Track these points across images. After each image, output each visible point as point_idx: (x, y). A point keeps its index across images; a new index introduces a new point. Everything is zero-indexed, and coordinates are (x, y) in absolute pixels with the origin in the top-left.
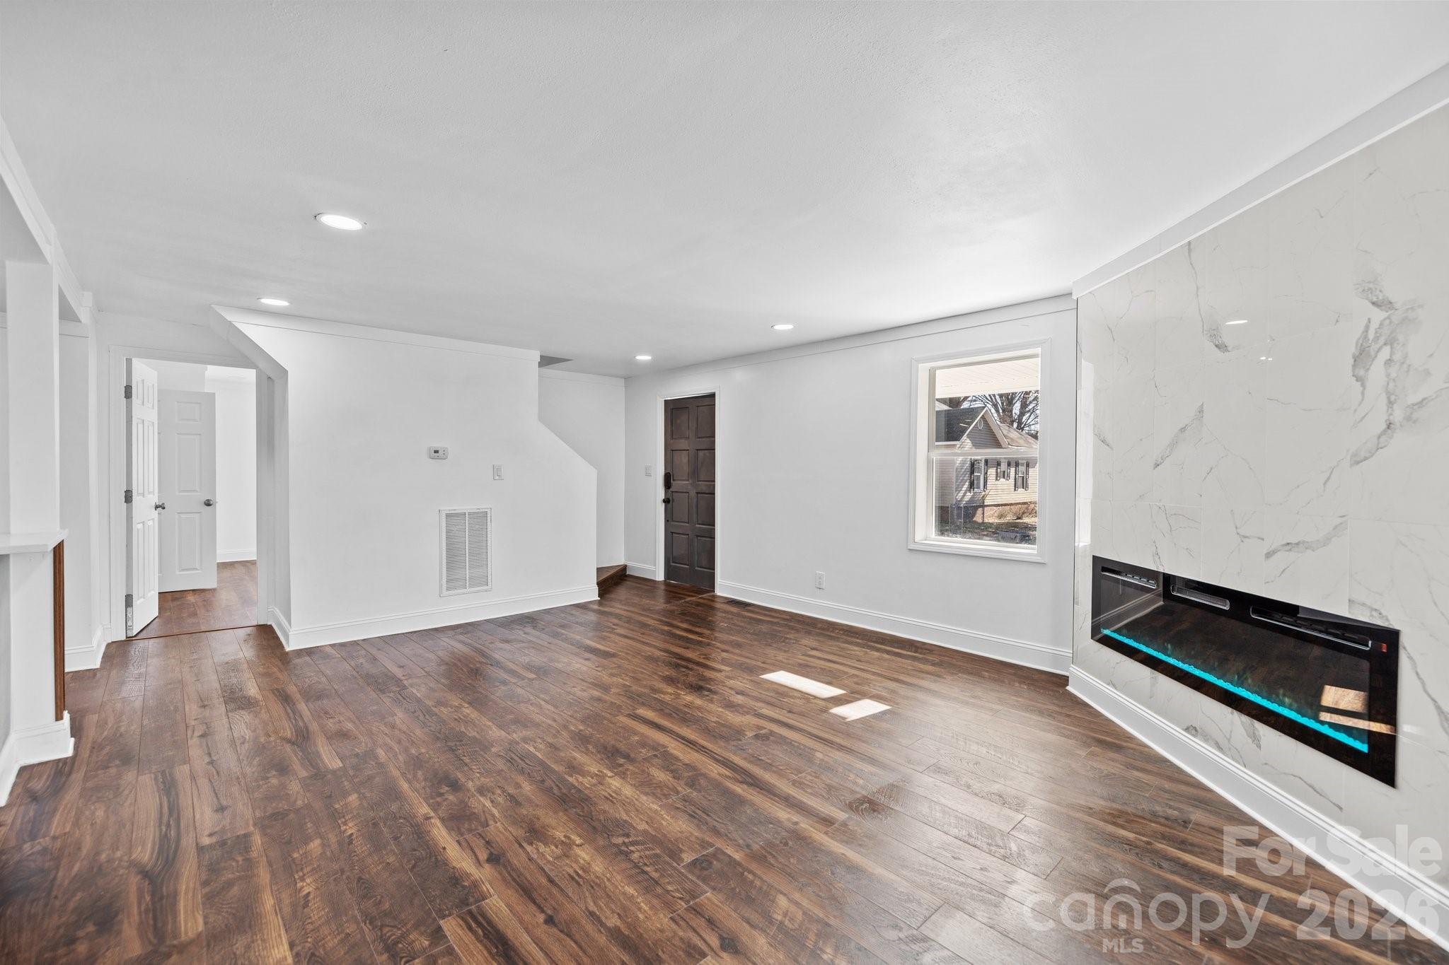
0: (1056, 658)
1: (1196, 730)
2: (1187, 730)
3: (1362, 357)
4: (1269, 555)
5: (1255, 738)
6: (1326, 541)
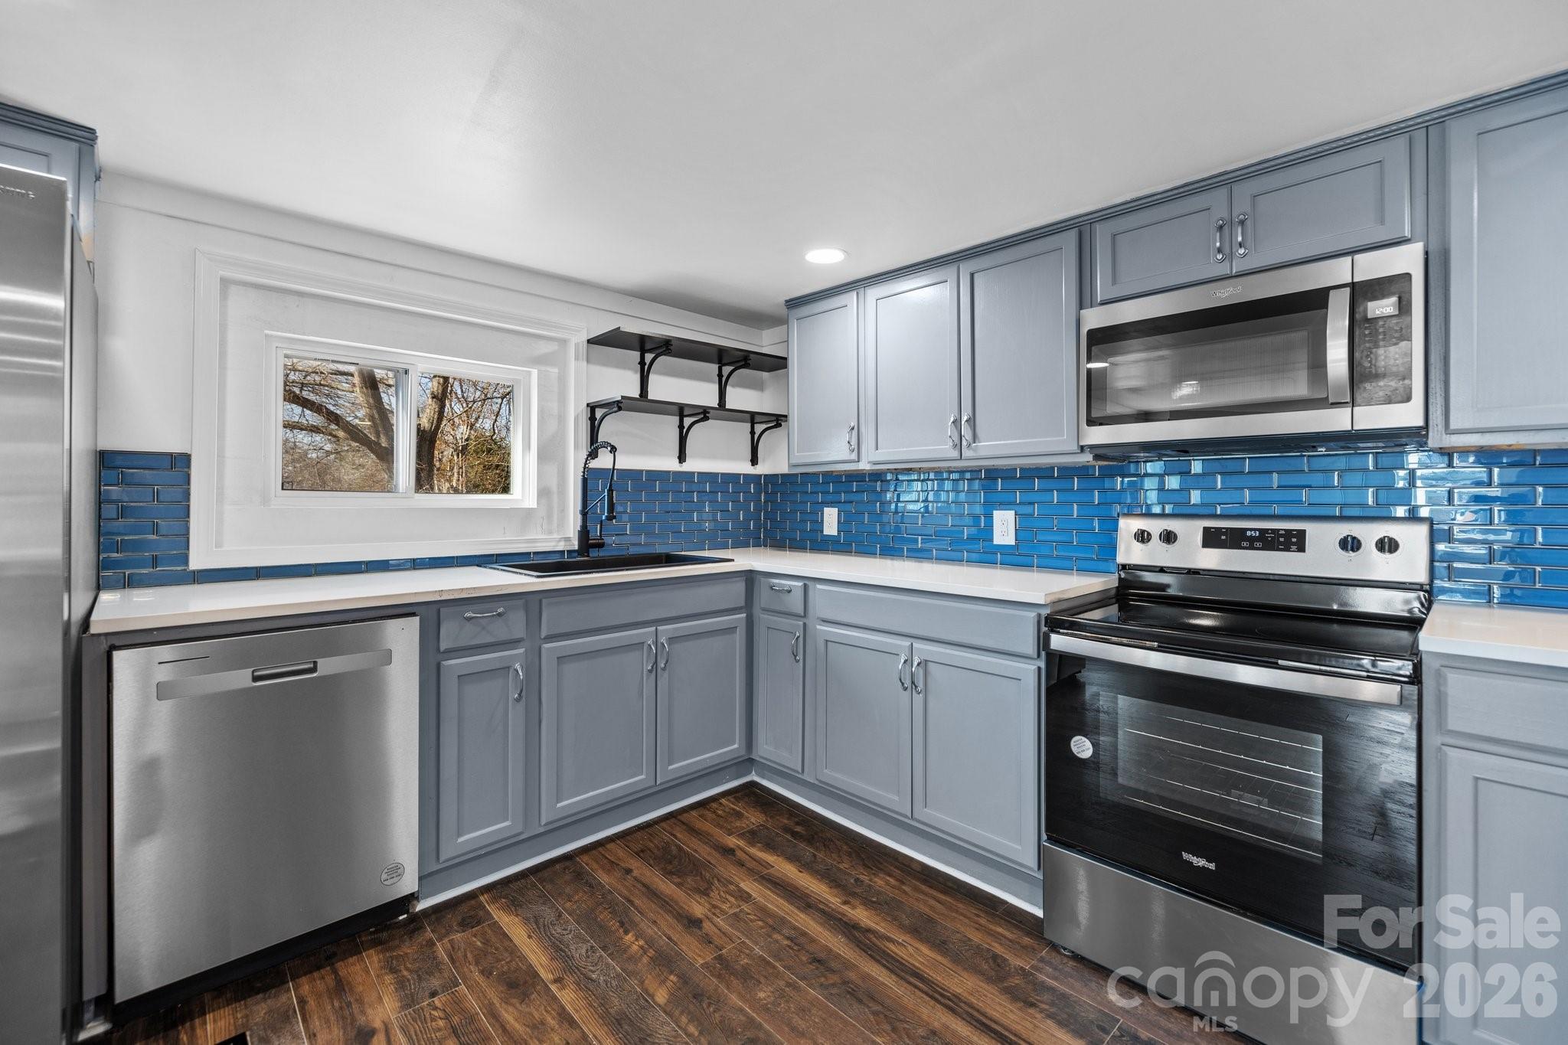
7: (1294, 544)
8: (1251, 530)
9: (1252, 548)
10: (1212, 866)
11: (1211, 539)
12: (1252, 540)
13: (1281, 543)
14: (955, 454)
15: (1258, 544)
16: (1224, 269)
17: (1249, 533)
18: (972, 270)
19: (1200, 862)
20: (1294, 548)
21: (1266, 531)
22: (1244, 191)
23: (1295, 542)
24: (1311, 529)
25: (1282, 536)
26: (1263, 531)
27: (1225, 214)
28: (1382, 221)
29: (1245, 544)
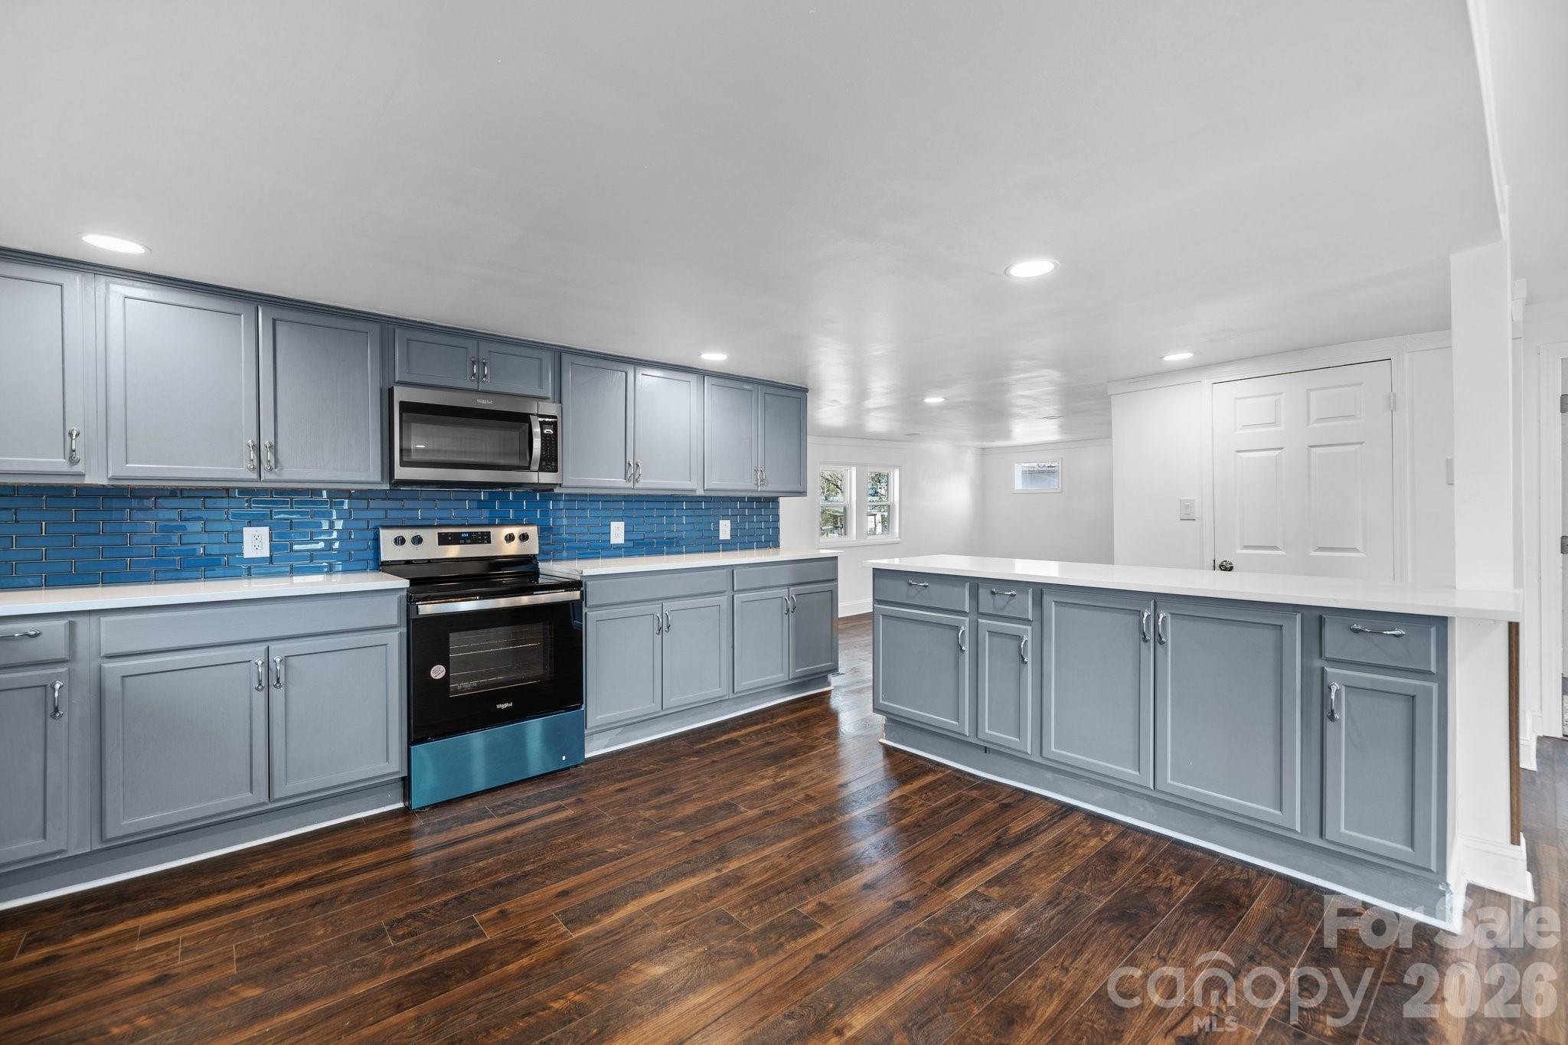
7: (486, 539)
8: (464, 533)
9: (465, 543)
10: (511, 705)
11: (444, 540)
12: (465, 539)
13: (480, 539)
14: (255, 476)
15: (469, 541)
16: (474, 386)
17: (463, 535)
18: (276, 317)
19: (506, 705)
20: (486, 542)
21: (471, 533)
22: (485, 347)
23: (485, 538)
24: (492, 530)
25: (479, 535)
26: (470, 533)
27: (476, 355)
28: (541, 387)
29: (462, 541)
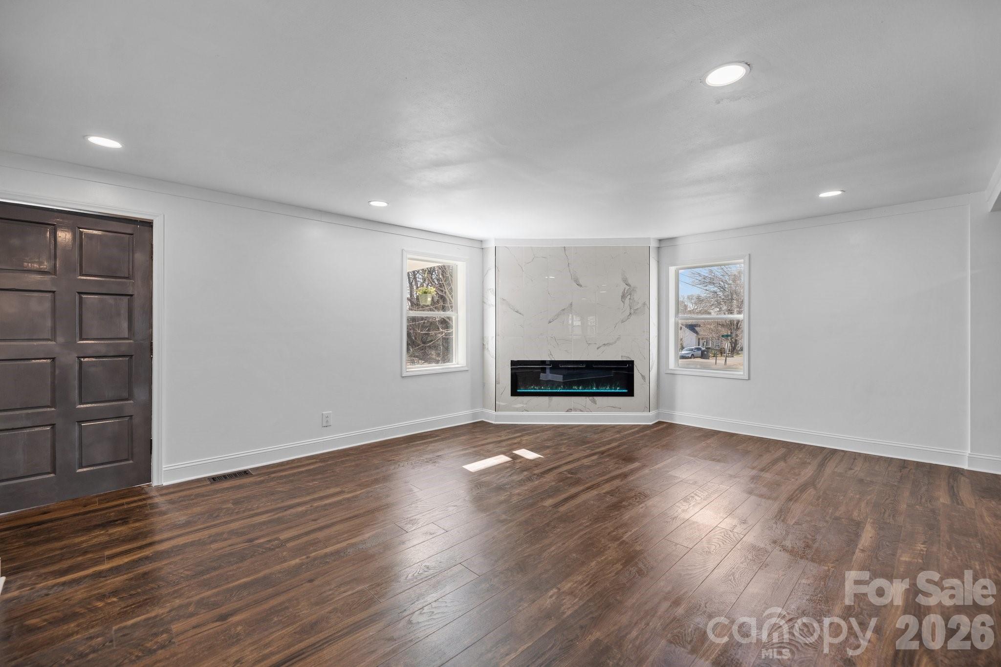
0: (474, 415)
1: (571, 409)
2: (567, 411)
3: (623, 297)
4: (598, 348)
5: (595, 402)
6: (615, 342)
